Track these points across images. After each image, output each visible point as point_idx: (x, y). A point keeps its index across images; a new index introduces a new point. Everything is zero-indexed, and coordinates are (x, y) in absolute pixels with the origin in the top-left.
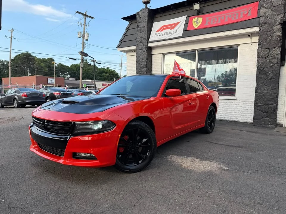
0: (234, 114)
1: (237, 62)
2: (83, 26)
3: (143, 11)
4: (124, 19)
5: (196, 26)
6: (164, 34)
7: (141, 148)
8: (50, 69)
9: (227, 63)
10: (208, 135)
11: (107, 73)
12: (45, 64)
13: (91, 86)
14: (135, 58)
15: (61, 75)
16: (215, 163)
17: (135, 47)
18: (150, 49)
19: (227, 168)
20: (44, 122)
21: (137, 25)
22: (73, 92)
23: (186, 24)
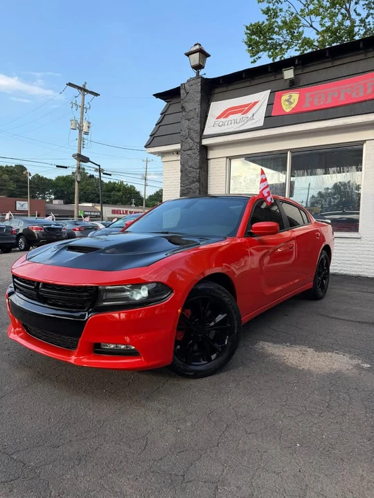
0: (356, 264)
1: (361, 171)
2: (79, 109)
3: (192, 82)
4: (158, 96)
5: (287, 108)
6: (230, 122)
7: (214, 332)
8: (19, 184)
9: (343, 172)
10: (319, 302)
11: (119, 191)
12: (10, 175)
13: (92, 214)
14: (178, 166)
15: (39, 194)
16: (344, 355)
17: (178, 147)
18: (205, 149)
19: (369, 366)
20: (37, 287)
21: (182, 107)
22: (64, 225)
23: (270, 104)
